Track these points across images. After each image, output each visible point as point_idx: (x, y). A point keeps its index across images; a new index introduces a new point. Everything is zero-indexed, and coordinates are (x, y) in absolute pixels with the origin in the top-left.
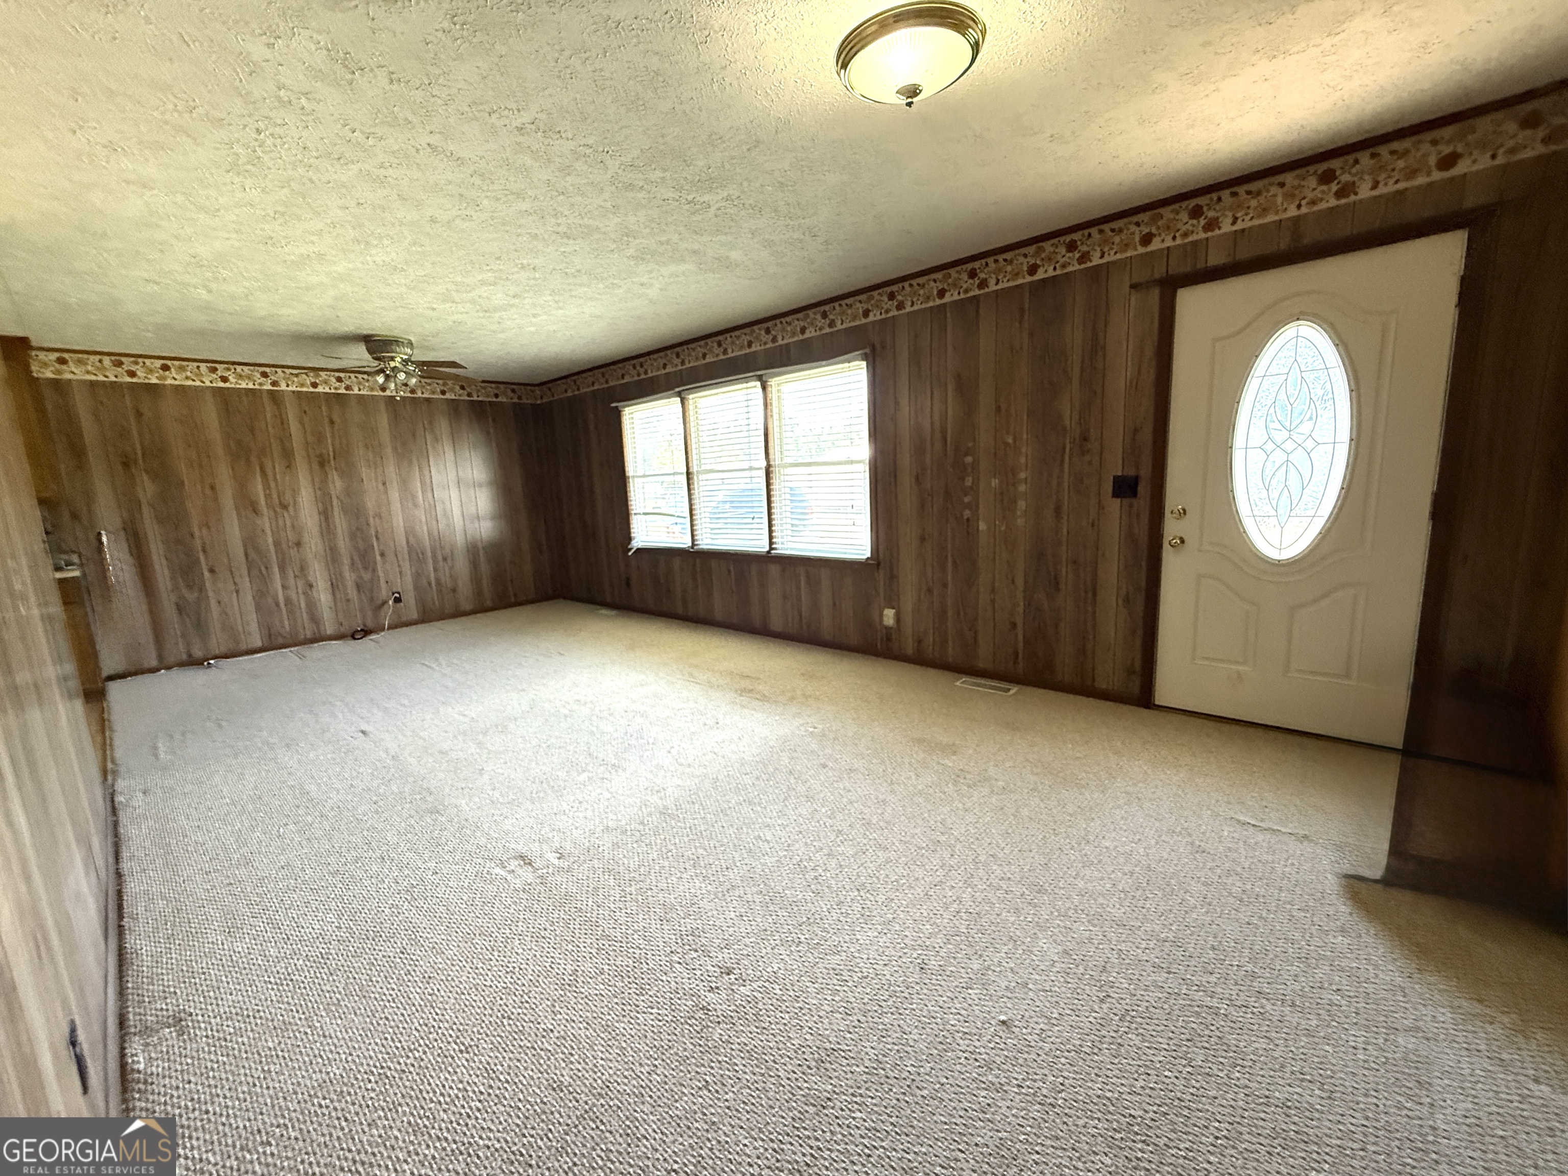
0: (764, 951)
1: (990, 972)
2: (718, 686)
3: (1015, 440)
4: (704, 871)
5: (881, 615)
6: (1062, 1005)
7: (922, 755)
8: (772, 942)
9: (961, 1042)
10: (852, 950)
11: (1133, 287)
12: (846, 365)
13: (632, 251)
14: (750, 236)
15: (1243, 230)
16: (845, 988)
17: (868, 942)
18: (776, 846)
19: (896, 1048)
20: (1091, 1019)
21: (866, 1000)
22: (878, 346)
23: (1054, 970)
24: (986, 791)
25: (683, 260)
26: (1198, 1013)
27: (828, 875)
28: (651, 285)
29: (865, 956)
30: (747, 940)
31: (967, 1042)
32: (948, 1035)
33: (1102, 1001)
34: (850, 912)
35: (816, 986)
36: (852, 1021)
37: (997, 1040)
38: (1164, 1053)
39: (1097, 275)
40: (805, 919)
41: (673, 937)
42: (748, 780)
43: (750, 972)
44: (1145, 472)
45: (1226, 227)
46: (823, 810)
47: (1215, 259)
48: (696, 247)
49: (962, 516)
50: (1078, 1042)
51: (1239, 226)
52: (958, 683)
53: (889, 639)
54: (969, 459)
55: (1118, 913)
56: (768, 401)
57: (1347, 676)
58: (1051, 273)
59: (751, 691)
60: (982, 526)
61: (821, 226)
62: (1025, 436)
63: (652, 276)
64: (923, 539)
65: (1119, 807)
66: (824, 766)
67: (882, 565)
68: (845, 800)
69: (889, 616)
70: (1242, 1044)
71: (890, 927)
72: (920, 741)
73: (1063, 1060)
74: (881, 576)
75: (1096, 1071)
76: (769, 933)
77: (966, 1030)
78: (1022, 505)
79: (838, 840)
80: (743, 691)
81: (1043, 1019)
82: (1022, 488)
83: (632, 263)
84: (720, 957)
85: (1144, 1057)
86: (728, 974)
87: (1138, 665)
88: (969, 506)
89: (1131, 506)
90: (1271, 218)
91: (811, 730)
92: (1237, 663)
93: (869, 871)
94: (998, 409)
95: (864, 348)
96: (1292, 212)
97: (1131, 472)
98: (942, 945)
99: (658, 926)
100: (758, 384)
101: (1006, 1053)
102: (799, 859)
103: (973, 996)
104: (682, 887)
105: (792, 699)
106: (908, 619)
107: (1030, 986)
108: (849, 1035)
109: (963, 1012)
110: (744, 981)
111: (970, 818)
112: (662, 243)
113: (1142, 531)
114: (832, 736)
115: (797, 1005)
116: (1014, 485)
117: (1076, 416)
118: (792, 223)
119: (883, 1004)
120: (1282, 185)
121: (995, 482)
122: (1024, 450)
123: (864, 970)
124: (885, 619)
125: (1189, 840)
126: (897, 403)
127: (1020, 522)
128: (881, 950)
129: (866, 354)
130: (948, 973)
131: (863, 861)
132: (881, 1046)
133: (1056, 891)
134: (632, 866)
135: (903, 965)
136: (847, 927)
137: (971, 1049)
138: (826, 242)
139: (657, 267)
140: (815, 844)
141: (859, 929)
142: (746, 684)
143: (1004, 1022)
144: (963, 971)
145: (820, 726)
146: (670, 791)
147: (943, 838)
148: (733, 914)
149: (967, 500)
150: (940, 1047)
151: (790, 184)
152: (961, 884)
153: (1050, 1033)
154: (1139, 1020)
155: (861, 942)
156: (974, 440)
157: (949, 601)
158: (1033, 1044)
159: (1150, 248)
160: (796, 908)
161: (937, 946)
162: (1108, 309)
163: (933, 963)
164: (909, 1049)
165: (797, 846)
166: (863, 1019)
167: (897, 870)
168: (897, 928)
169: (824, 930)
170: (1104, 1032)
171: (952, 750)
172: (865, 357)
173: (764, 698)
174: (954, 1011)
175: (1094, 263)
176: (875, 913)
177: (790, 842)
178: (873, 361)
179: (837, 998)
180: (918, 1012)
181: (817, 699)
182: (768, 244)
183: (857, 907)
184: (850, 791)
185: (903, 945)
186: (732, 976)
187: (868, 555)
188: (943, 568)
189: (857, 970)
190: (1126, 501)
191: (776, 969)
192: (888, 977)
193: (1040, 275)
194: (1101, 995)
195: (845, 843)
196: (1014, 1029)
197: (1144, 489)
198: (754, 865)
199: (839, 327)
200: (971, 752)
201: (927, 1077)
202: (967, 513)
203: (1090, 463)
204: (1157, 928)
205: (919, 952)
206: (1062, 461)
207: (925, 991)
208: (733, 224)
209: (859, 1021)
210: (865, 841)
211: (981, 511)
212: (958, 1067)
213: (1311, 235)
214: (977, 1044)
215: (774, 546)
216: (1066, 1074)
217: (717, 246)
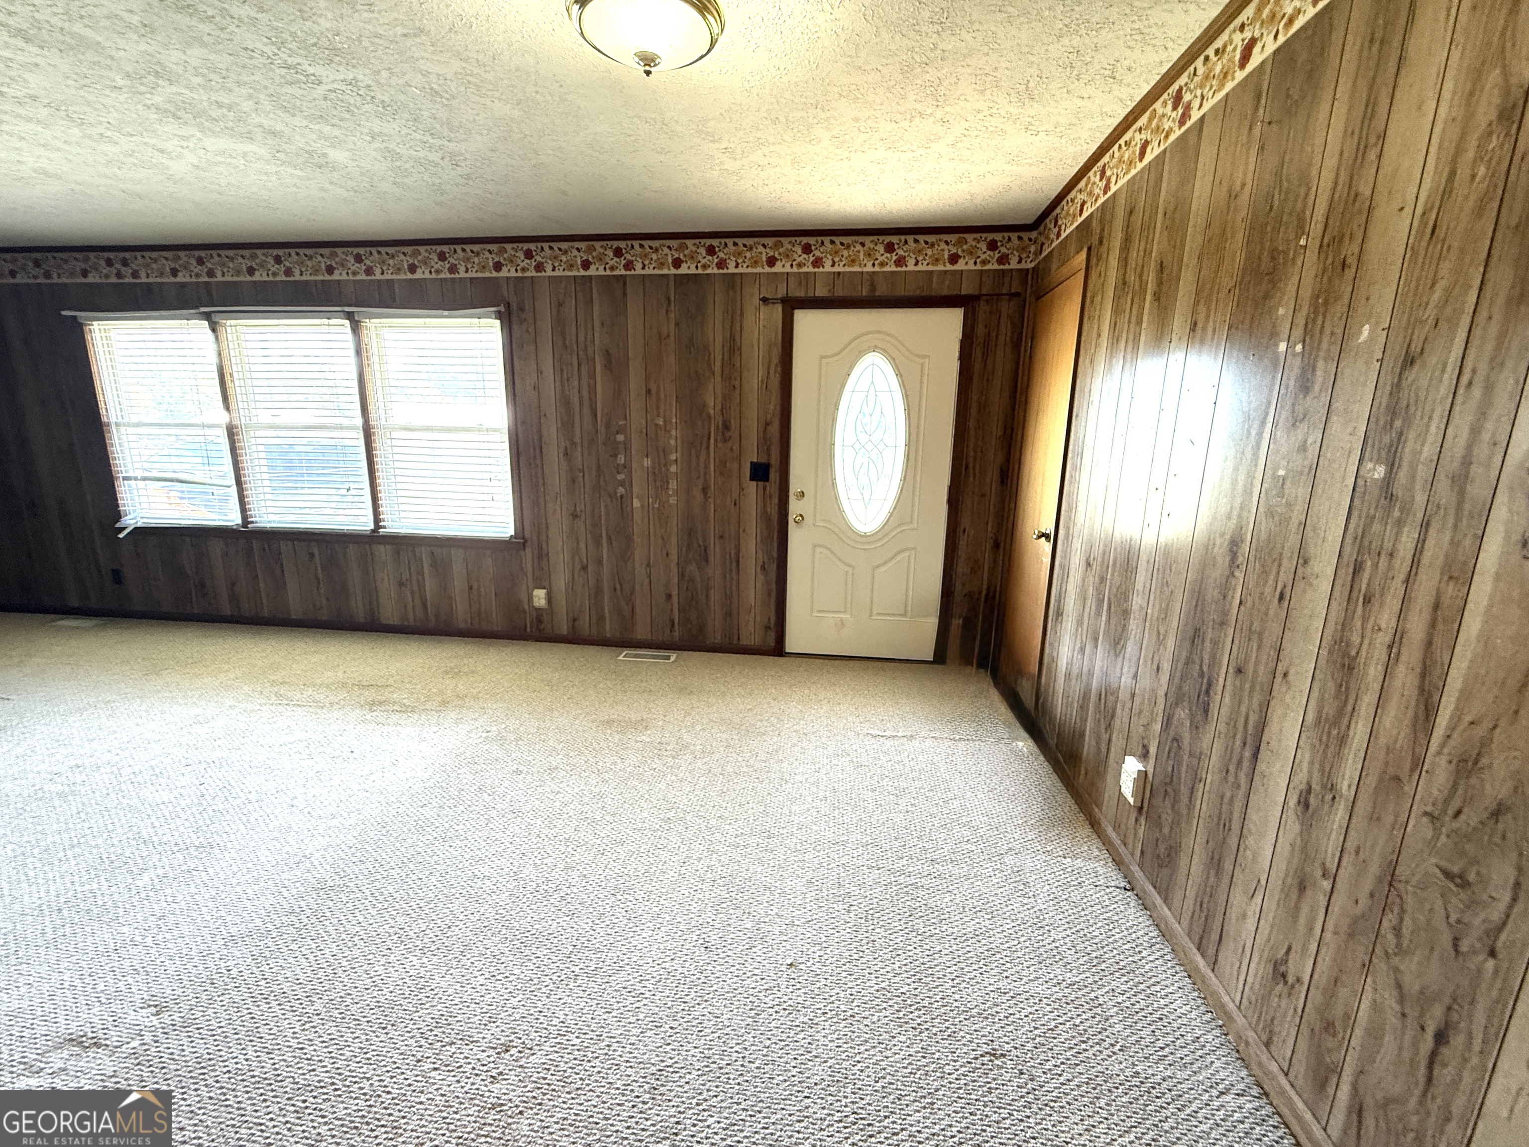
0: (540, 1004)
1: (763, 925)
2: (331, 704)
3: (665, 421)
4: (418, 943)
5: (530, 598)
6: (825, 928)
7: (617, 737)
8: (544, 990)
9: (767, 1000)
10: (635, 959)
11: (765, 300)
12: (476, 320)
13: (157, 99)
14: (369, 139)
15: (839, 273)
16: (645, 1002)
17: (646, 944)
18: (501, 879)
19: (716, 1035)
20: (848, 930)
21: (670, 1004)
22: (514, 306)
23: (807, 900)
24: (689, 758)
25: (249, 137)
26: (907, 893)
27: (575, 890)
28: (180, 156)
29: (650, 960)
30: (512, 1000)
31: (771, 997)
32: (755, 999)
33: (849, 912)
34: (616, 921)
35: (614, 1014)
36: (666, 1032)
37: (792, 982)
38: (901, 933)
39: (733, 282)
40: (571, 948)
41: (412, 1041)
42: (428, 812)
43: (533, 1035)
44: (775, 460)
45: (828, 268)
46: (539, 822)
47: (821, 291)
48: (279, 127)
49: (616, 494)
50: (847, 954)
51: (836, 269)
52: (621, 658)
53: (540, 621)
54: (621, 438)
55: (829, 835)
56: (363, 346)
57: (905, 615)
58: (693, 271)
59: (381, 703)
60: (636, 503)
61: (468, 156)
62: (674, 420)
63: (185, 144)
64: (575, 516)
65: (795, 745)
66: (518, 772)
67: (528, 544)
68: (557, 804)
69: (540, 597)
70: (938, 903)
71: (660, 920)
72: (609, 723)
73: (844, 974)
74: (528, 556)
75: (868, 970)
76: (536, 981)
77: (766, 987)
78: (673, 485)
79: (569, 849)
80: (372, 705)
81: (818, 947)
82: (673, 469)
83: (153, 116)
84: (489, 1036)
85: (891, 943)
86: (507, 1051)
87: (773, 620)
88: (622, 483)
89: (764, 489)
90: (857, 269)
91: (484, 735)
92: (841, 612)
93: (617, 871)
94: (649, 392)
95: (499, 305)
96: (869, 268)
97: (764, 460)
98: (714, 917)
99: (383, 1037)
100: (347, 322)
101: (803, 990)
102: (534, 884)
103: (759, 953)
104: (396, 975)
105: (444, 703)
106: (561, 600)
107: (797, 923)
108: (668, 1048)
109: (756, 972)
110: (531, 1049)
111: (687, 788)
112: (220, 105)
113: (773, 510)
114: (512, 737)
115: (602, 1045)
116: (665, 465)
117: (718, 407)
118: (432, 141)
119: (687, 999)
120: (863, 244)
121: (647, 462)
122: (673, 433)
123: (655, 974)
124: (535, 600)
125: (849, 758)
126: (540, 372)
127: (673, 500)
128: (662, 946)
129: (499, 312)
130: (730, 941)
131: (606, 862)
132: (703, 1041)
133: (781, 831)
134: (302, 976)
135: (689, 952)
136: (619, 938)
137: (777, 1001)
138: (468, 177)
139: (198, 134)
140: (545, 861)
141: (632, 934)
142: (370, 695)
143: (791, 965)
144: (740, 934)
145: (494, 729)
146: (316, 857)
147: (671, 814)
148: (481, 980)
149: (620, 477)
150: (753, 1013)
151: (447, 96)
152: (705, 854)
153: (826, 957)
154: (877, 915)
155: (640, 947)
156: (626, 419)
157: (606, 578)
158: (819, 972)
159: (774, 270)
160: (556, 940)
161: (709, 920)
162: (742, 315)
163: (714, 939)
164: (728, 1030)
165: (526, 872)
166: (675, 1024)
167: (642, 860)
168: (668, 918)
169: (598, 951)
170: (860, 937)
171: (643, 725)
172: (499, 316)
173: (405, 709)
174: (749, 974)
175: (730, 271)
176: (640, 912)
177: (515, 869)
178: (507, 319)
179: (641, 1016)
180: (720, 992)
181: (476, 698)
182: (391, 155)
183: (620, 912)
184: (558, 792)
185: (680, 933)
186: (513, 1051)
187: (512, 532)
188: (598, 543)
189: (648, 977)
190: (761, 484)
191: (562, 1017)
192: (680, 970)
193: (684, 270)
194: (845, 906)
195: (579, 850)
196: (801, 966)
197: (774, 475)
198: (482, 911)
199: (462, 274)
200: (660, 723)
201: (754, 1048)
202: (621, 490)
203: (732, 449)
204: (859, 837)
205: (698, 932)
206: (708, 447)
207: (718, 968)
208: (347, 116)
209: (671, 1028)
210: (598, 842)
211: (636, 490)
212: (774, 1024)
213: (882, 290)
214: (779, 994)
215: (381, 524)
216: (850, 984)
217: (314, 137)
